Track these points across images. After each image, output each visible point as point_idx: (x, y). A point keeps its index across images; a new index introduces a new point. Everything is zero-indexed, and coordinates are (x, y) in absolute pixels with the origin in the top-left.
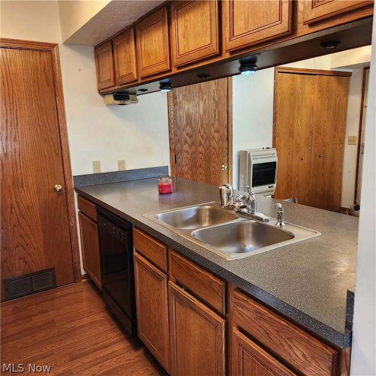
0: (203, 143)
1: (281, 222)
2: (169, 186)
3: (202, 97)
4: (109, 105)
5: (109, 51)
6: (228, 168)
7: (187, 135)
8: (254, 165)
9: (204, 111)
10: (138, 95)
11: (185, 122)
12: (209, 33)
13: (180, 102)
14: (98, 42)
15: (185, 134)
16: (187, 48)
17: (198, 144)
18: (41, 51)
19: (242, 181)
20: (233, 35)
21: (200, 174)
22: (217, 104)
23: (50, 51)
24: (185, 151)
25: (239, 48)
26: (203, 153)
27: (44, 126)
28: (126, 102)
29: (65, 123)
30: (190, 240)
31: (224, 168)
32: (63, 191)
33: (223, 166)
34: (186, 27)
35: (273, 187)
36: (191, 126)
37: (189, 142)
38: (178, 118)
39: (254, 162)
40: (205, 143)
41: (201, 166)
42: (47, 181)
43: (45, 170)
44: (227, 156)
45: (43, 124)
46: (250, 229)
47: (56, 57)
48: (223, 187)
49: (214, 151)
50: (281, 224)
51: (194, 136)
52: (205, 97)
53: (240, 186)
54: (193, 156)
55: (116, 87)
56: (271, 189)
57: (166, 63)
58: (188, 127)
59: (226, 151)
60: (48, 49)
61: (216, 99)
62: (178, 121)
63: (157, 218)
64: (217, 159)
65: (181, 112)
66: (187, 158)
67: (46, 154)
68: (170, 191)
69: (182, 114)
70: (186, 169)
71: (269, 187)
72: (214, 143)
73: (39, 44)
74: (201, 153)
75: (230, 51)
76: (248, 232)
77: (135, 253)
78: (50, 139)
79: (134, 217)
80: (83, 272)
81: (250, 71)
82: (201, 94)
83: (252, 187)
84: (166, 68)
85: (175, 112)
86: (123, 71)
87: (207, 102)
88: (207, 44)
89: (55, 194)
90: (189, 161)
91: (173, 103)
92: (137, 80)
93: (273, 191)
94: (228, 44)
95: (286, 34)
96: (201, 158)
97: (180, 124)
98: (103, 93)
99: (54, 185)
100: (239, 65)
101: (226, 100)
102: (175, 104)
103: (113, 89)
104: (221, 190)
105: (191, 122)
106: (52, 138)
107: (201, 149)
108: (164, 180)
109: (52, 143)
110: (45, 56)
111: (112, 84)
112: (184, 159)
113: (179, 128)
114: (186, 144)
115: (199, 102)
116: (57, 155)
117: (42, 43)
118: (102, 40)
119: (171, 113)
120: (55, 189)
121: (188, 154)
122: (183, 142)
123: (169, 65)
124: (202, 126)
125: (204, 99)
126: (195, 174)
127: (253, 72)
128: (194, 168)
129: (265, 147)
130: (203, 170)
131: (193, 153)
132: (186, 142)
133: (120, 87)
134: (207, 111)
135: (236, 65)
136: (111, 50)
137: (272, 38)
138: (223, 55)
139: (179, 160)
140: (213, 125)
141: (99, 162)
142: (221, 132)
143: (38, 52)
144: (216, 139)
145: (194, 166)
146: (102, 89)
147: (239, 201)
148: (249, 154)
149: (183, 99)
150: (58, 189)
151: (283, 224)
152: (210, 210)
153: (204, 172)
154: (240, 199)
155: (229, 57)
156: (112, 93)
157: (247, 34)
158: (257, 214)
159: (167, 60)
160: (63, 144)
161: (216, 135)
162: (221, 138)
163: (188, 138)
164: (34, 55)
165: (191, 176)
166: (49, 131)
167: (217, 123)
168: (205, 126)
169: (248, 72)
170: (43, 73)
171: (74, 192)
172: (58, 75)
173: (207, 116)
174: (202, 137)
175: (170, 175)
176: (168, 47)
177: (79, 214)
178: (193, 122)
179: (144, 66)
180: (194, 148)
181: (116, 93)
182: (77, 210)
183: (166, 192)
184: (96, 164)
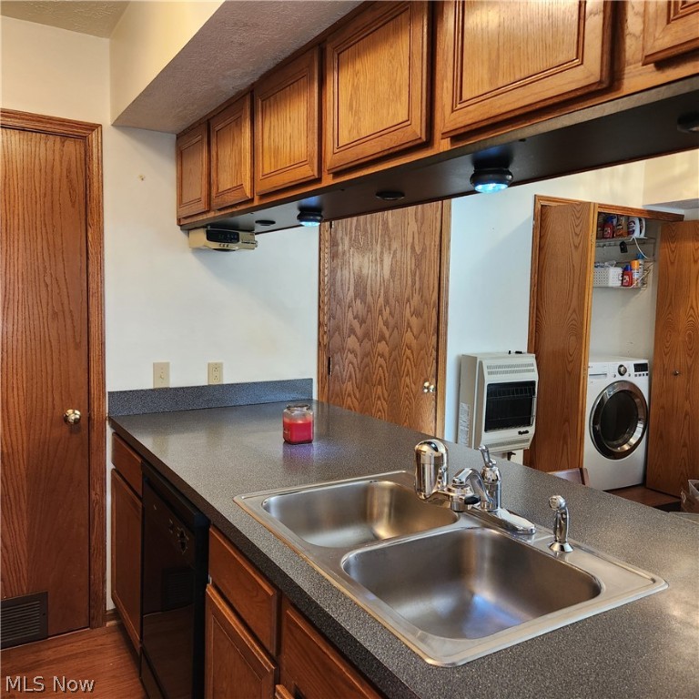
0: (387, 336)
1: (562, 542)
2: (307, 426)
3: (390, 245)
4: (197, 250)
5: (202, 143)
6: (436, 388)
7: (355, 318)
8: (489, 385)
9: (392, 272)
10: (257, 233)
11: (351, 293)
12: (405, 98)
13: (344, 253)
14: (182, 126)
15: (350, 316)
16: (355, 131)
17: (376, 338)
18: (65, 136)
19: (463, 418)
20: (461, 99)
21: (379, 398)
22: (419, 260)
23: (84, 138)
24: (349, 350)
25: (474, 127)
26: (387, 355)
27: (55, 285)
28: (231, 246)
29: (102, 282)
30: (336, 584)
31: (428, 388)
32: (84, 422)
33: (427, 384)
34: (356, 88)
35: (527, 432)
36: (364, 301)
37: (359, 331)
38: (338, 284)
39: (490, 379)
40: (390, 336)
41: (380, 383)
42: (50, 399)
43: (49, 377)
44: (435, 364)
45: (54, 281)
46: (487, 551)
47: (95, 150)
48: (425, 448)
49: (408, 352)
50: (562, 548)
51: (369, 321)
52: (395, 245)
53: (460, 427)
54: (366, 360)
55: (211, 215)
56: (524, 436)
57: (311, 164)
58: (358, 301)
59: (434, 353)
60: (80, 134)
61: (418, 250)
62: (338, 289)
63: (267, 508)
64: (414, 369)
65: (346, 273)
66: (352, 364)
67: (54, 343)
68: (307, 439)
69: (346, 276)
70: (349, 386)
71: (520, 433)
72: (409, 336)
73: (62, 122)
74: (382, 356)
75: (451, 134)
76: (481, 558)
77: (210, 591)
78: (67, 313)
79: (212, 504)
80: (110, 605)
81: (495, 185)
82: (387, 239)
83: (486, 430)
84: (310, 173)
85: (333, 271)
86: (225, 181)
87: (398, 255)
88: (401, 121)
89: (66, 428)
90: (357, 371)
91: (330, 252)
92: (252, 200)
93: (527, 440)
94: (448, 119)
95: (593, 88)
96: (381, 366)
97: (341, 296)
98: (186, 225)
99: (64, 409)
100: (471, 170)
101: (437, 254)
102: (334, 256)
103: (205, 217)
104: (418, 454)
105: (365, 294)
106: (71, 311)
107: (382, 347)
108: (296, 412)
109: (69, 321)
110: (72, 148)
111: (202, 207)
112: (347, 365)
113: (339, 303)
114: (352, 336)
115: (382, 253)
116: (77, 346)
117: (69, 121)
118: (191, 121)
119: (324, 273)
120: (66, 419)
121: (356, 357)
122: (346, 331)
123: (316, 169)
124: (387, 302)
125: (393, 249)
126: (368, 398)
127: (503, 186)
128: (367, 386)
129: (513, 351)
130: (385, 391)
131: (366, 355)
132: (352, 331)
133: (219, 214)
134: (398, 273)
135: (465, 168)
136: (206, 140)
137: (556, 100)
138: (436, 146)
139: (337, 367)
140: (408, 300)
141: (167, 365)
142: (425, 316)
143: (58, 138)
144: (415, 330)
145: (367, 382)
146: (185, 218)
147: (461, 486)
148: (481, 363)
149: (351, 246)
150: (72, 417)
151: (568, 547)
152: (392, 490)
153: (386, 396)
154: (464, 480)
155: (449, 148)
156: (203, 227)
157: (494, 93)
158: (503, 514)
159: (312, 158)
160: (92, 325)
161: (414, 321)
162: (423, 328)
163: (356, 324)
164: (50, 143)
165: (360, 401)
166: (66, 297)
167: (416, 297)
168: (392, 301)
169: (491, 186)
170: (65, 181)
171: (108, 427)
172: (96, 184)
173: (397, 282)
174: (386, 324)
175: (315, 397)
176: (316, 131)
177: (112, 475)
178: (368, 292)
179: (267, 170)
180: (367, 344)
181: (213, 225)
182: (110, 466)
183: (298, 440)
184: (161, 369)
